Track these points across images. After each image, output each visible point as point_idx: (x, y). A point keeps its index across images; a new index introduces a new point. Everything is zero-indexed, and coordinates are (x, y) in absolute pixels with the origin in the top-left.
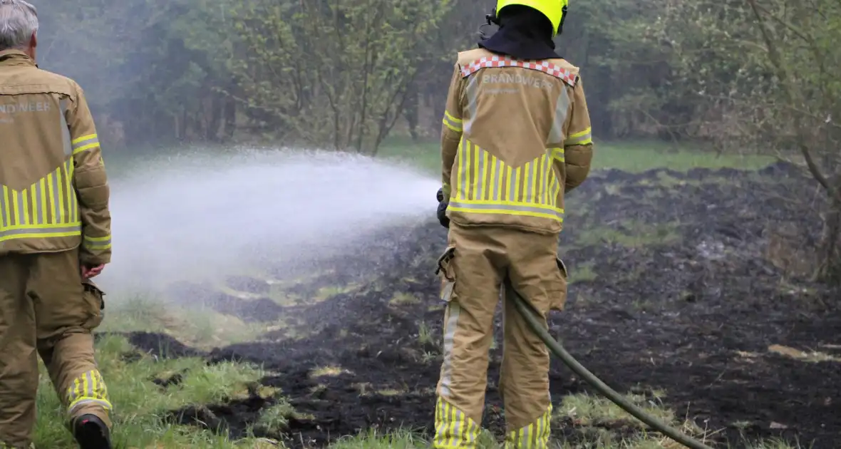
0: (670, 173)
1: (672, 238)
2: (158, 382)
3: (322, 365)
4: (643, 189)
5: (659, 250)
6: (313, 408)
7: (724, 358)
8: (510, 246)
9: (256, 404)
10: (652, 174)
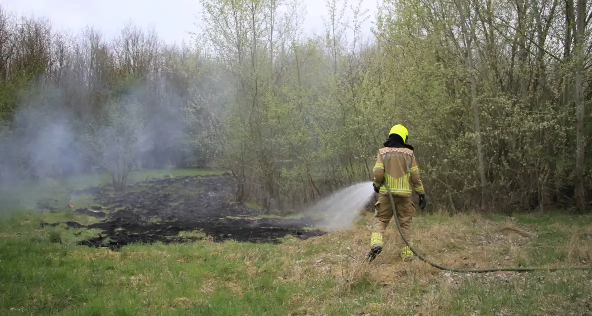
0: (200, 176)
1: (202, 192)
2: (75, 234)
3: (117, 228)
4: (194, 180)
5: (199, 195)
6: (116, 239)
7: (217, 220)
9: (101, 238)
10: (196, 177)
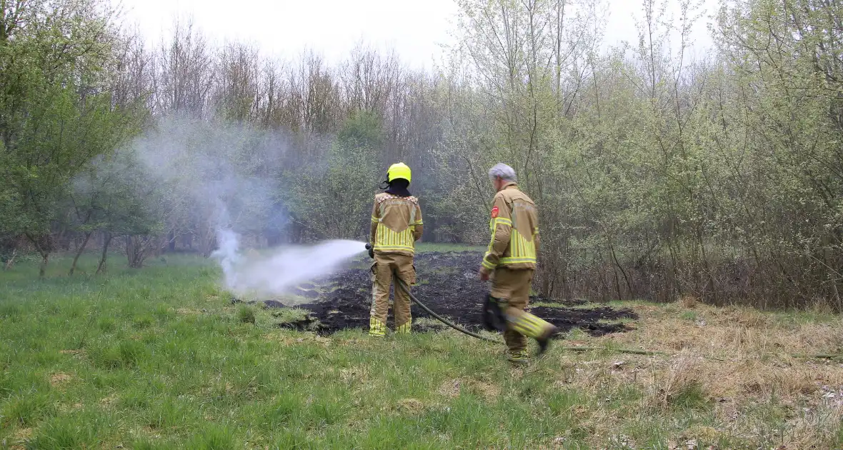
0: (454, 252)
1: (455, 272)
2: (274, 315)
3: (332, 310)
4: (446, 257)
5: (451, 275)
6: (328, 323)
7: (472, 306)
8: (397, 260)
9: (308, 322)
10: (449, 252)
